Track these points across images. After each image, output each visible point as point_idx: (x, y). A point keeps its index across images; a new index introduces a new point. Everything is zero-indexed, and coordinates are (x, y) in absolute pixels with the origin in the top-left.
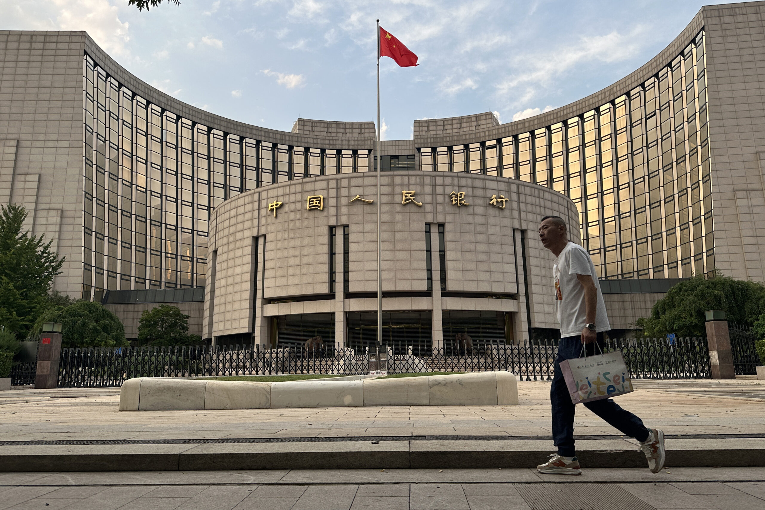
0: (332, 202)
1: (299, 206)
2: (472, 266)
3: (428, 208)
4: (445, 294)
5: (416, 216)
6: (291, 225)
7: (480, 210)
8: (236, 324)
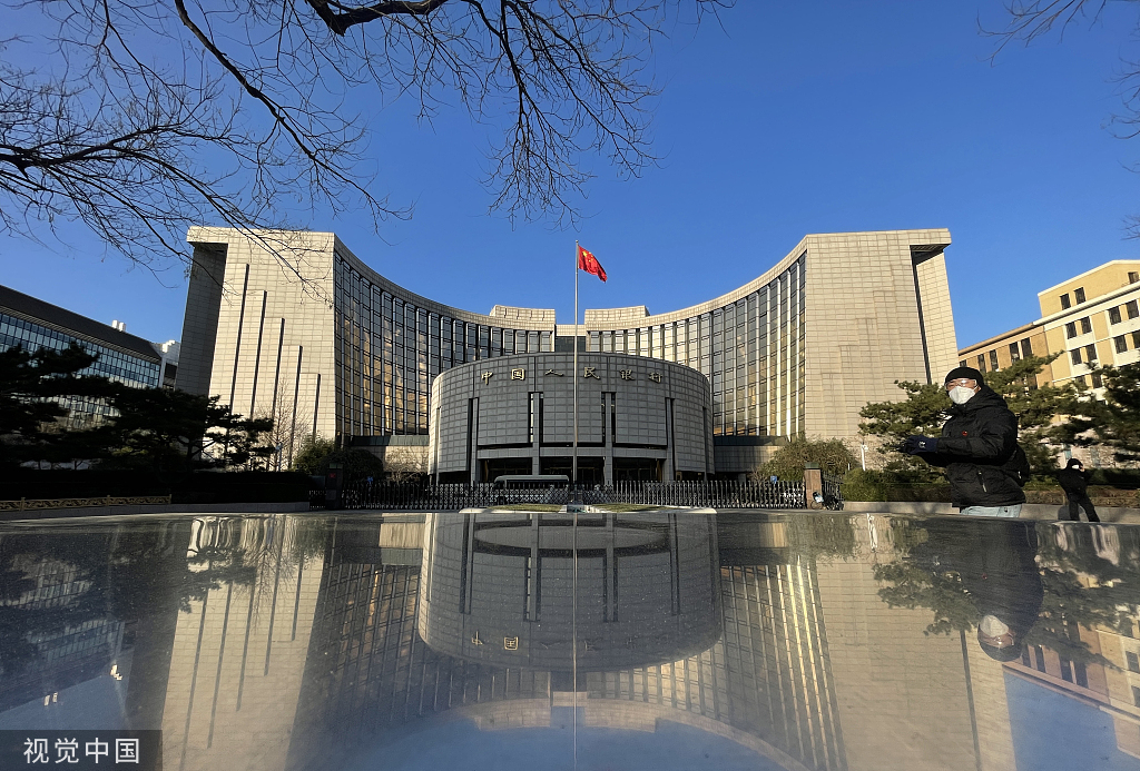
0: (532, 374)
1: (505, 376)
2: (636, 425)
3: (604, 381)
4: (615, 445)
5: (594, 387)
6: (499, 390)
7: (642, 383)
8: (456, 464)
